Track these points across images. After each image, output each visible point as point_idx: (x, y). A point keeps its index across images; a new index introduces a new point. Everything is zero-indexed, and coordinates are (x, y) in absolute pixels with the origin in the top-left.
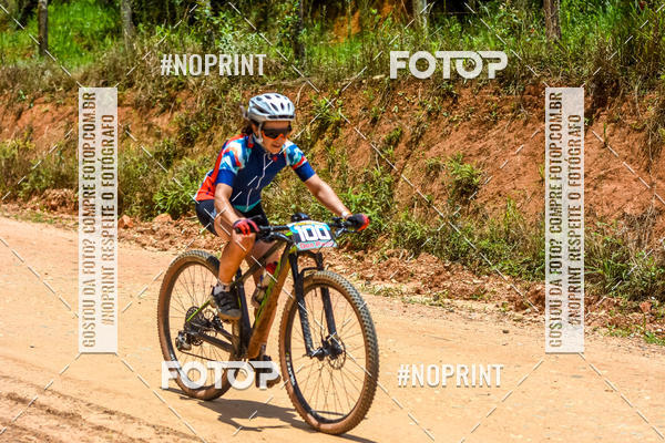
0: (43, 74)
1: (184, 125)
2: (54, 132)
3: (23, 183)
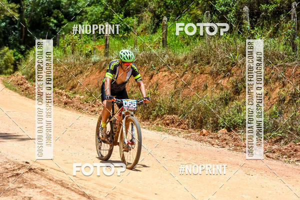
0: (164, 56)
1: (235, 84)
2: (169, 86)
3: (152, 112)
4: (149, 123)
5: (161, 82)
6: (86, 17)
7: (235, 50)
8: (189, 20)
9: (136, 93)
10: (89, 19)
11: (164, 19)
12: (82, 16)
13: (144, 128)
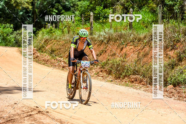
0: (130, 35)
1: (179, 55)
2: (134, 56)
3: (122, 73)
4: (120, 81)
5: (129, 53)
6: (77, 9)
7: (179, 32)
8: (148, 11)
9: (111, 60)
10: (79, 10)
11: (130, 10)
12: (75, 7)
13: (117, 84)
